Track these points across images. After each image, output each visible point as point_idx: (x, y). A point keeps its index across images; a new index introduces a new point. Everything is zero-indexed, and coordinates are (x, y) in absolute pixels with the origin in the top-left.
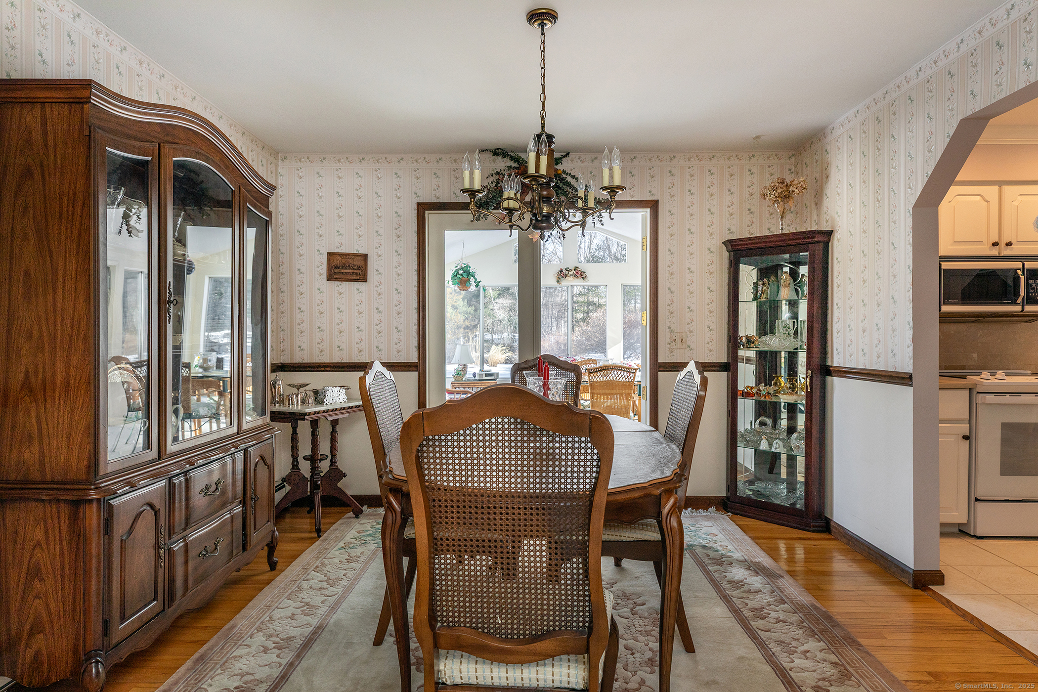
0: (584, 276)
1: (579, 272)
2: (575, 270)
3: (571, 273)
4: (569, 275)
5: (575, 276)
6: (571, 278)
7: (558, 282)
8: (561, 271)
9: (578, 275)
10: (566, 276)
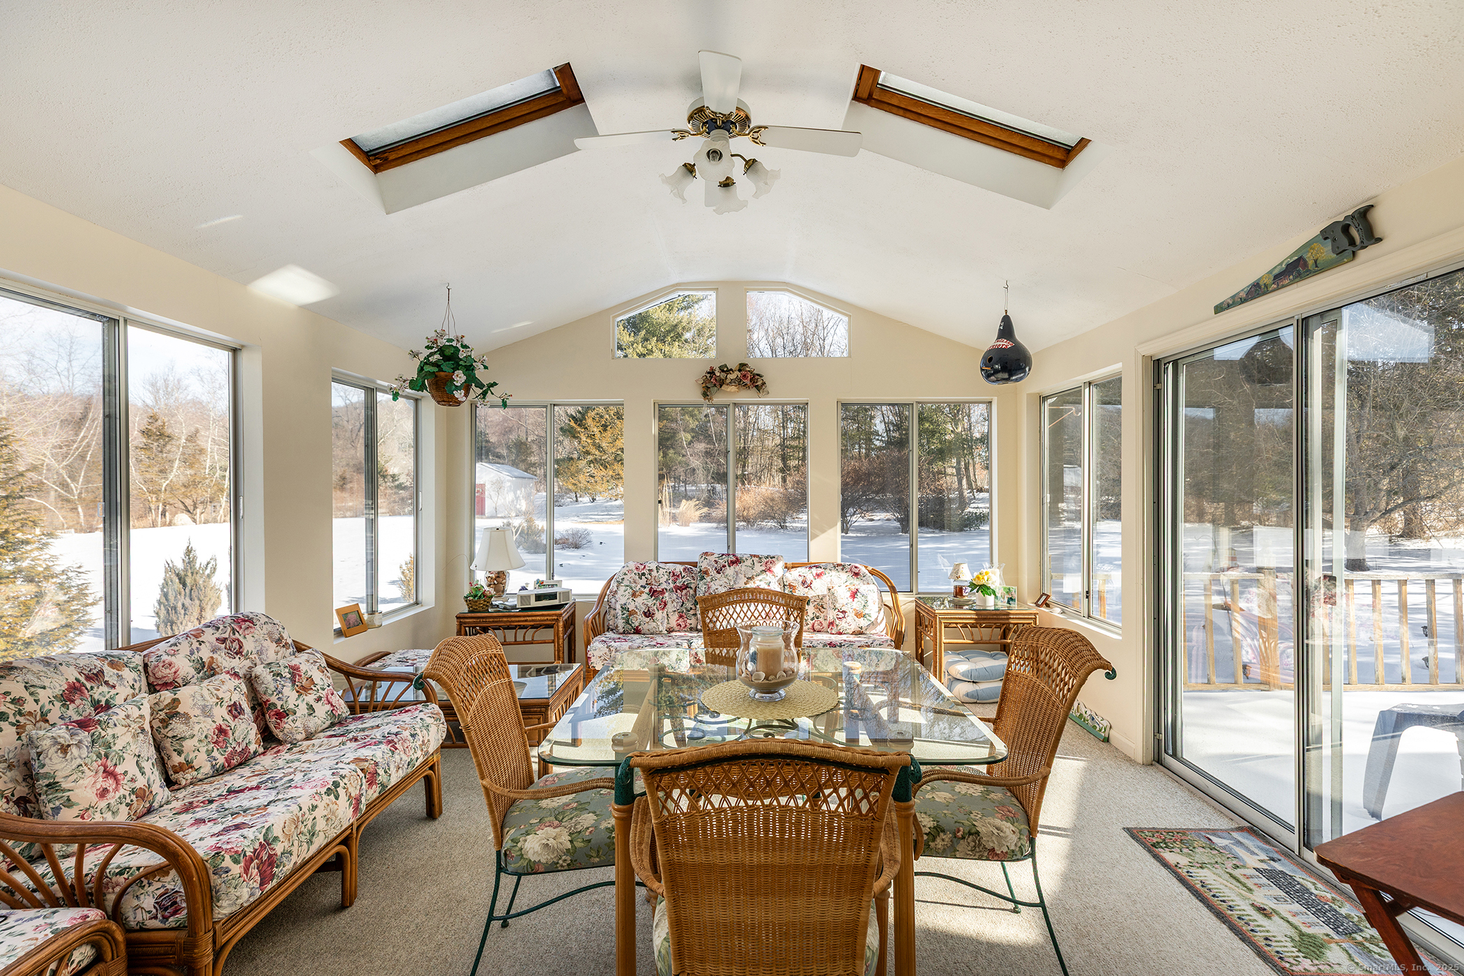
0: (759, 383)
1: (749, 375)
2: (740, 370)
3: (732, 376)
4: (728, 381)
5: (739, 382)
6: (733, 388)
7: (705, 395)
8: (712, 372)
9: (747, 381)
10: (721, 383)
